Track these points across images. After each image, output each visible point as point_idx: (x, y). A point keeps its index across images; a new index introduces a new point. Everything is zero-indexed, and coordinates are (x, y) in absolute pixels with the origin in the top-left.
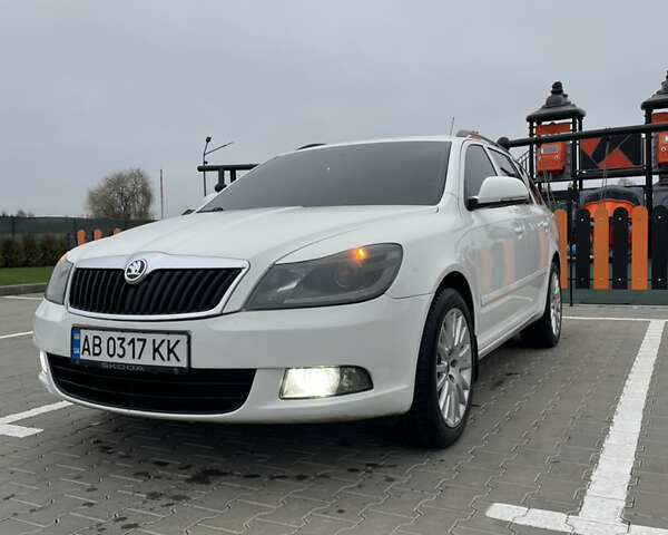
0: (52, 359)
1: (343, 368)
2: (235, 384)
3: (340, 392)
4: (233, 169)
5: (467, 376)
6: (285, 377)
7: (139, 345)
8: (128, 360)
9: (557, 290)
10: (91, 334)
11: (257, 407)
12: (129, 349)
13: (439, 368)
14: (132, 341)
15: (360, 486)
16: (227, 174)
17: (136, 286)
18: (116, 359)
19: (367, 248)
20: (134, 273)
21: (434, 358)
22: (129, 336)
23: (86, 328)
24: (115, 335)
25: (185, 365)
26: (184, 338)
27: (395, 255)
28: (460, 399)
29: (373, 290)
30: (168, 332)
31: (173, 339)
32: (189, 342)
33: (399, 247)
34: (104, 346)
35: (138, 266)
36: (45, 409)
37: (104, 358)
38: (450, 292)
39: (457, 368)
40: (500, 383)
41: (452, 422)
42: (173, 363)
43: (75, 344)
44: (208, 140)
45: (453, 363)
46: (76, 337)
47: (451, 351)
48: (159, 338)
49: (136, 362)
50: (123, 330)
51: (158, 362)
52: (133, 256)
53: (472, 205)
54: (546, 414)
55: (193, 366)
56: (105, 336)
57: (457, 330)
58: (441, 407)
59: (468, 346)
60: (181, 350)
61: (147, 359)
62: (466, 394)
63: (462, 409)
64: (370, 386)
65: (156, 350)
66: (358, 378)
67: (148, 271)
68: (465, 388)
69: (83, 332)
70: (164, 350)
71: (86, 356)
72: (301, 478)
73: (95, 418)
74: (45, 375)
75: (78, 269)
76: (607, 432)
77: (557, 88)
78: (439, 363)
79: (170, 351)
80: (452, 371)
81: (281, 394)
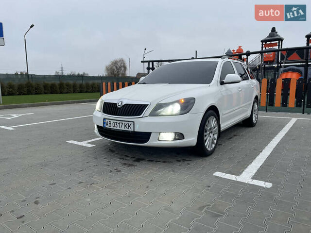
0: (98, 127)
1: (176, 133)
2: (146, 136)
3: (175, 139)
4: (153, 62)
5: (216, 136)
6: (159, 134)
7: (121, 124)
8: (118, 128)
9: (256, 108)
10: (108, 121)
11: (152, 142)
12: (118, 125)
13: (205, 134)
14: (119, 123)
15: (180, 165)
16: (151, 63)
17: (120, 108)
18: (115, 128)
19: (184, 99)
20: (120, 105)
21: (204, 131)
22: (118, 122)
24: (115, 121)
25: (132, 130)
26: (132, 123)
27: (193, 101)
28: (213, 143)
29: (187, 110)
30: (128, 121)
31: (130, 123)
32: (134, 124)
33: (194, 99)
34: (112, 124)
35: (121, 103)
36: (96, 139)
37: (112, 127)
38: (211, 111)
39: (212, 134)
40: (231, 138)
41: (209, 149)
42: (130, 130)
43: (104, 123)
44: (145, 49)
45: (211, 132)
46: (104, 121)
47: (210, 129)
48: (126, 123)
49: (120, 129)
50: (117, 120)
51: (126, 129)
52: (120, 99)
53: (222, 83)
54: (242, 148)
55: (135, 131)
56: (112, 121)
57: (213, 123)
58: (206, 144)
59: (217, 127)
60: (132, 126)
61: (123, 128)
62: (215, 141)
63: (213, 146)
64: (183, 138)
65: (125, 126)
66: (180, 136)
67: (123, 104)
68: (215, 139)
69: (106, 120)
70: (127, 126)
71: (107, 127)
72: (164, 162)
73: (109, 143)
74: (96, 130)
75: (105, 103)
76: (259, 154)
77: (273, 30)
78: (206, 132)
79: (129, 126)
80: (211, 135)
81: (158, 139)
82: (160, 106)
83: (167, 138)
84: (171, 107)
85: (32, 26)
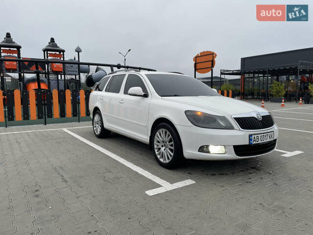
7: (267, 136)
8: (265, 141)
10: (256, 136)
12: (265, 138)
18: (263, 141)
22: (265, 135)
23: (254, 135)
24: (262, 135)
34: (259, 139)
37: (260, 142)
43: (250, 140)
46: (251, 138)
48: (270, 134)
50: (264, 133)
55: (274, 139)
56: (259, 136)
61: (268, 140)
69: (253, 136)
71: (255, 143)
79: (272, 136)
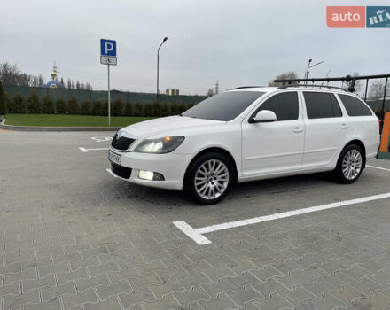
1: (155, 173)
3: (154, 179)
6: (139, 172)
11: (133, 179)
14: (114, 156)
18: (112, 160)
19: (171, 137)
25: (120, 164)
27: (181, 140)
28: (216, 190)
29: (170, 149)
30: (118, 155)
32: (121, 158)
33: (184, 138)
34: (111, 155)
39: (217, 180)
42: (118, 163)
44: (310, 61)
45: (215, 179)
53: (252, 121)
55: (122, 165)
58: (198, 191)
61: (115, 161)
62: (223, 191)
63: (218, 195)
64: (164, 179)
66: (158, 176)
70: (117, 159)
80: (213, 181)
81: (138, 177)
82: (146, 142)
83: (147, 177)
84: (153, 144)
85: (165, 39)
